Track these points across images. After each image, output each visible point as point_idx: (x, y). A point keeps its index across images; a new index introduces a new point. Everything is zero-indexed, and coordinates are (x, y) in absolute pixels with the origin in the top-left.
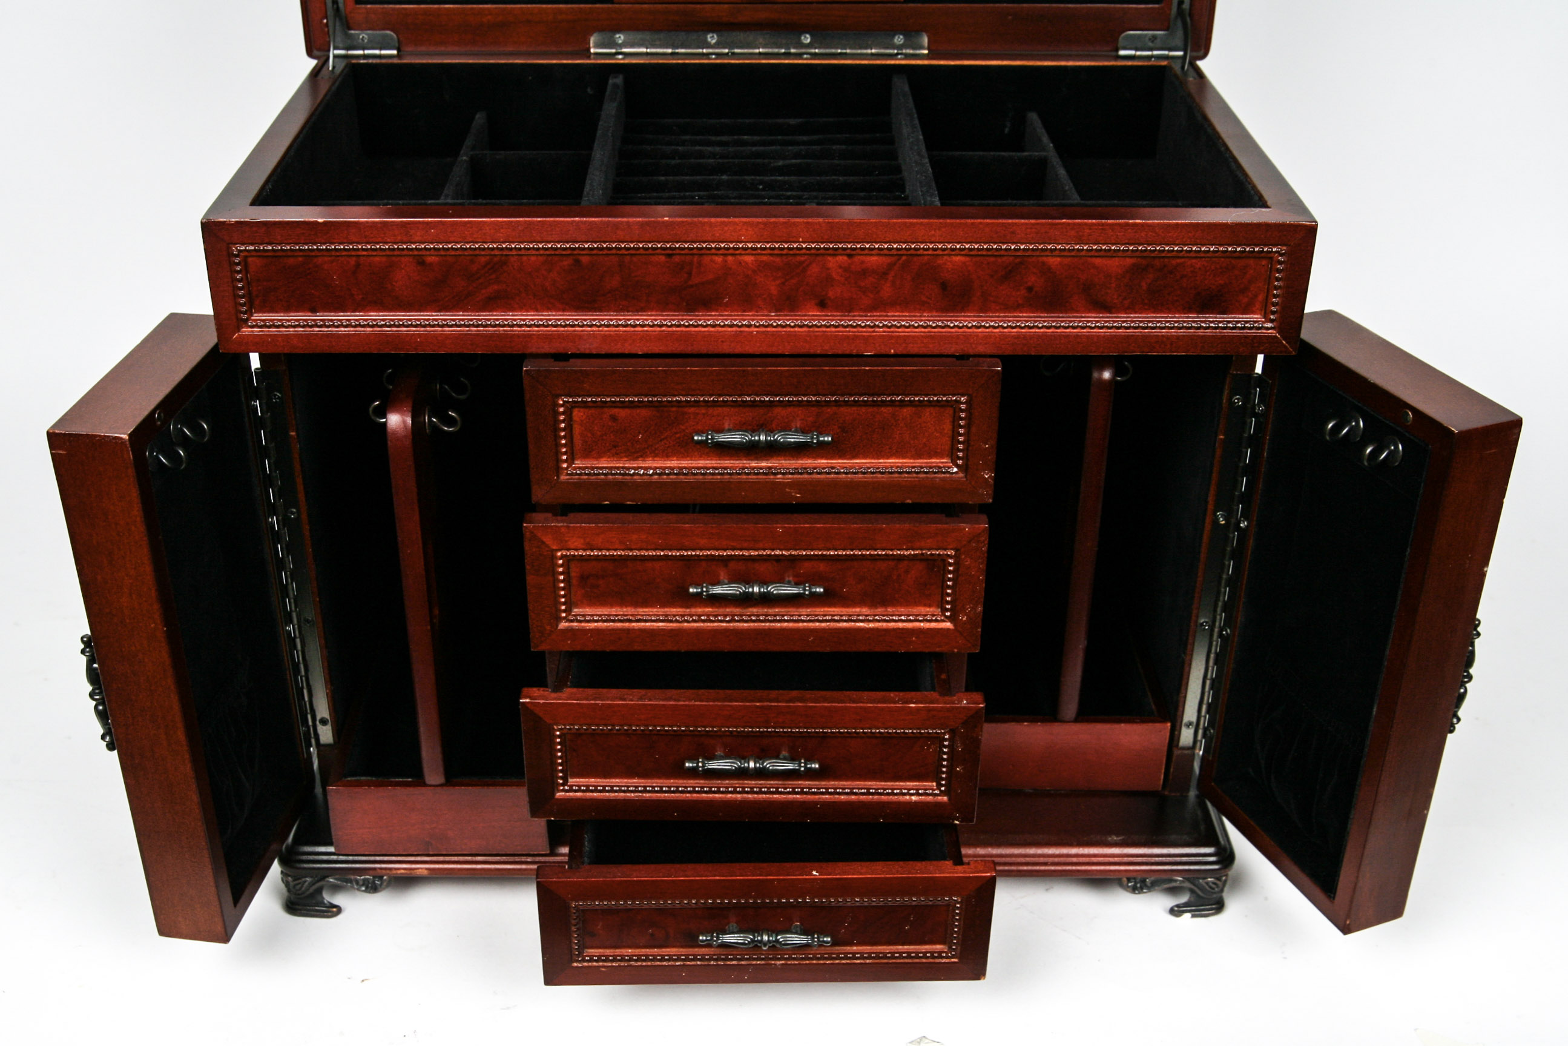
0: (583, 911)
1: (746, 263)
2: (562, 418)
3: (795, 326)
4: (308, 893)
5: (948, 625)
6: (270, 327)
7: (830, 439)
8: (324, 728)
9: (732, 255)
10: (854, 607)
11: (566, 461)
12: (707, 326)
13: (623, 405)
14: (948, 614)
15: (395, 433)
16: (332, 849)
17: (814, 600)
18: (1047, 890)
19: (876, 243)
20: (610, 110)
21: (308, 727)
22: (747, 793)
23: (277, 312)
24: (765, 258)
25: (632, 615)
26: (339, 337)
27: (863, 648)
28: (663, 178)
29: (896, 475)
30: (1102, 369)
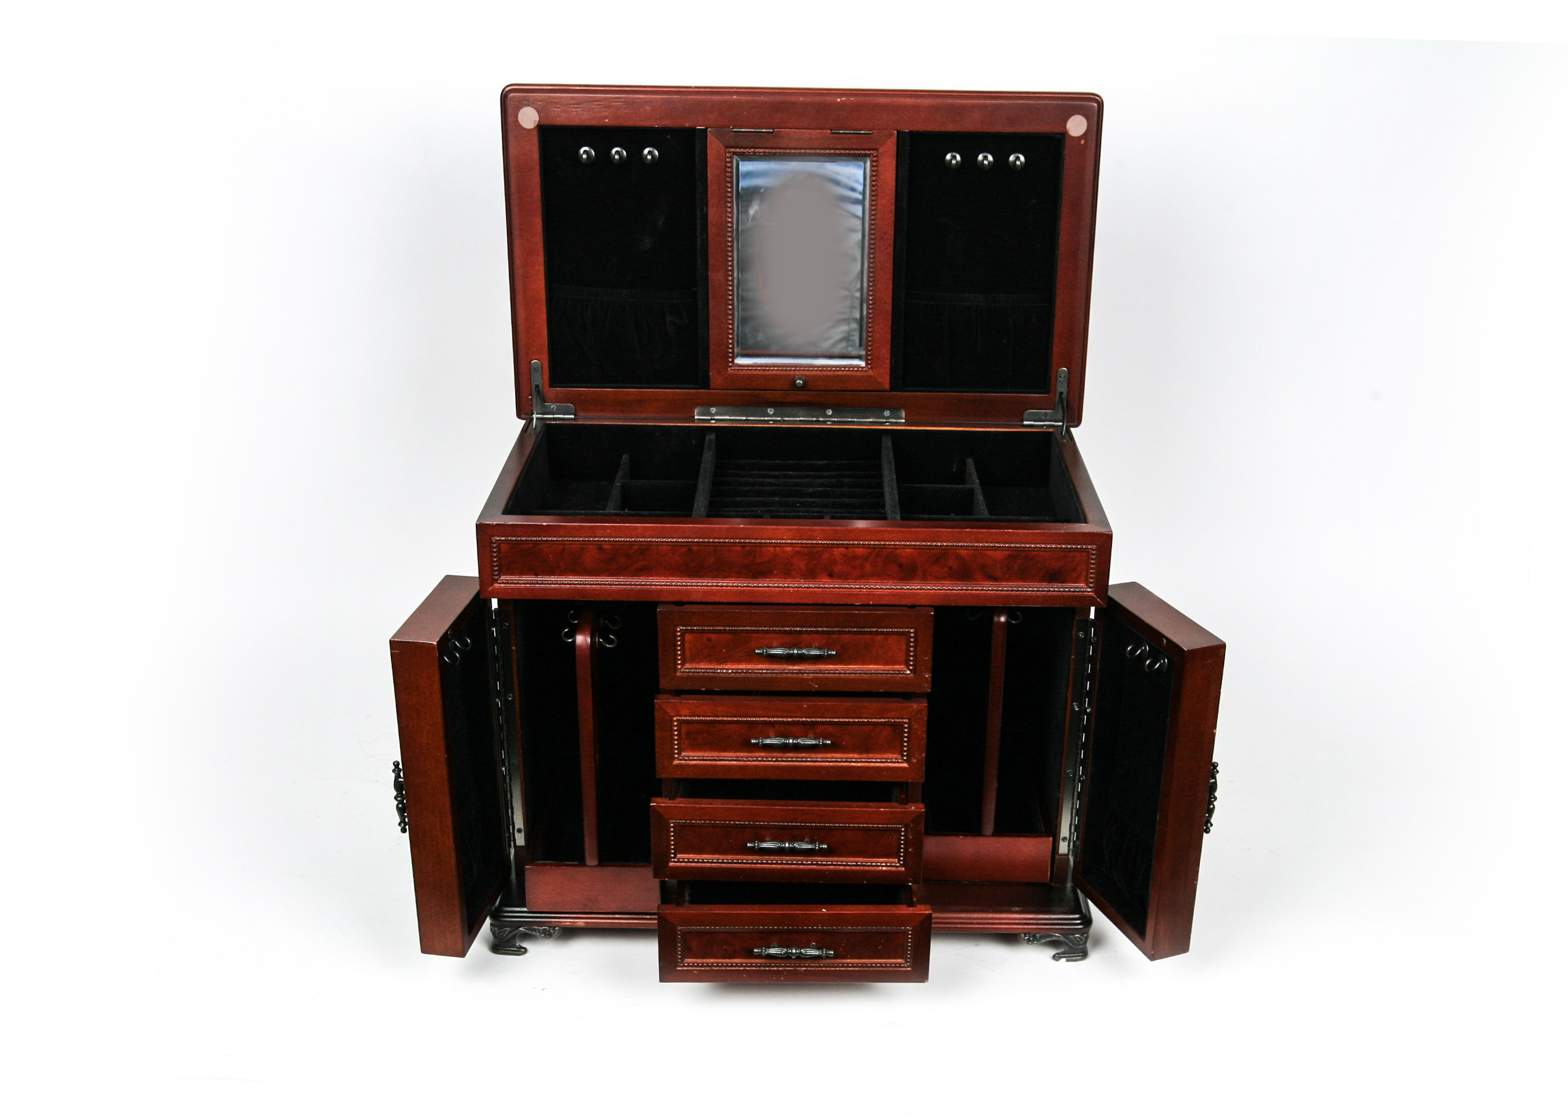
0: (685, 932)
1: (788, 552)
2: (679, 638)
3: (815, 587)
4: (507, 938)
5: (905, 765)
6: (510, 584)
7: (835, 653)
8: (520, 835)
9: (780, 547)
10: (849, 754)
11: (680, 664)
12: (764, 587)
13: (714, 632)
14: (905, 758)
15: (580, 646)
16: (525, 909)
17: (825, 748)
18: (976, 945)
19: (862, 541)
20: (708, 458)
21: (510, 833)
22: (784, 864)
23: (515, 575)
24: (797, 549)
25: (717, 757)
26: (550, 589)
27: (855, 778)
28: (739, 499)
29: (874, 675)
30: (999, 616)
